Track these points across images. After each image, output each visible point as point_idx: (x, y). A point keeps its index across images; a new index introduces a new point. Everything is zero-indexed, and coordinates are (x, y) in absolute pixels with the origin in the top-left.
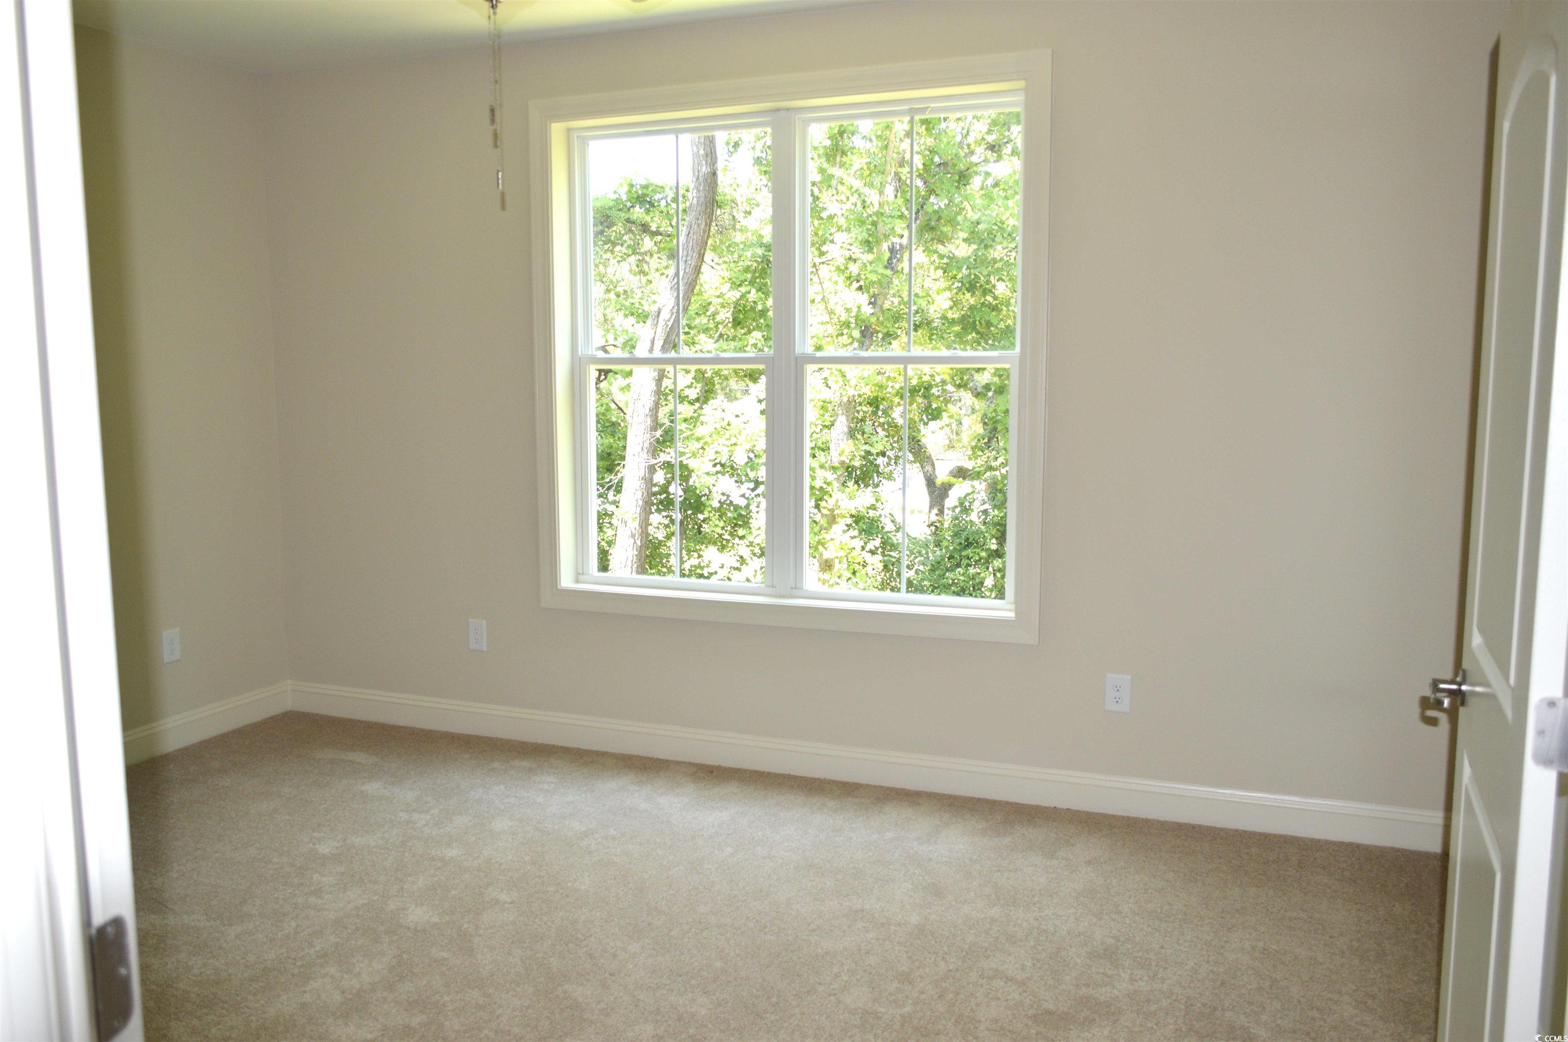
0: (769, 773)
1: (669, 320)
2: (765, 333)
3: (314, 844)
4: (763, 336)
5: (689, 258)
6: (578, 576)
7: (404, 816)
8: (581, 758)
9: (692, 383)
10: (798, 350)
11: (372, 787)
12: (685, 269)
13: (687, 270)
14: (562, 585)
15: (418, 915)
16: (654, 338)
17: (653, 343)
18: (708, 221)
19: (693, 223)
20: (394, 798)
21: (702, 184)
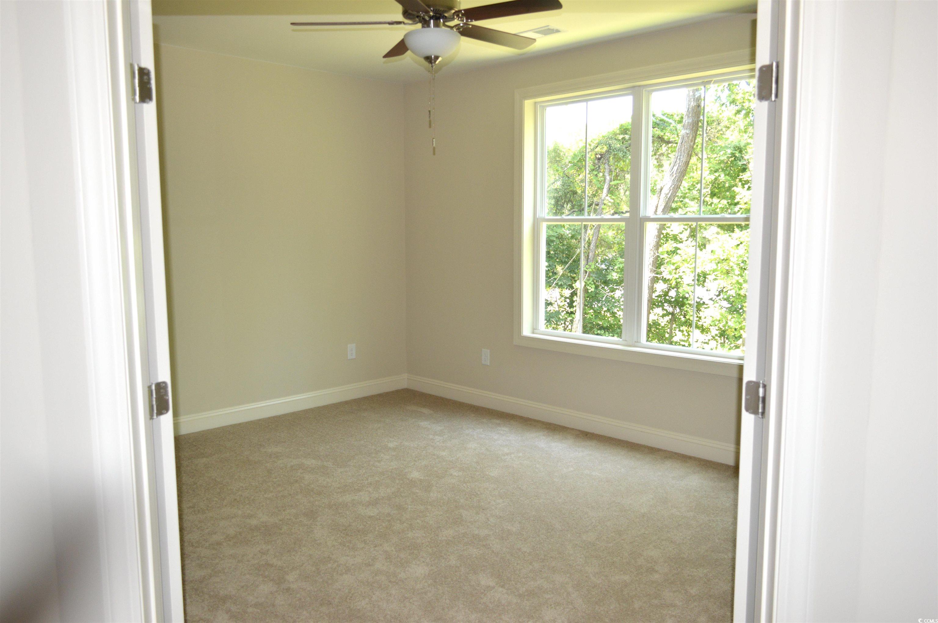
0: (616, 439)
1: (668, 194)
2: (729, 201)
3: (388, 443)
4: (728, 203)
5: (682, 157)
6: (534, 330)
7: (431, 437)
8: (526, 422)
9: (683, 231)
10: (642, 214)
11: (424, 424)
12: (679, 163)
13: (680, 164)
14: (524, 334)
15: (415, 475)
16: (657, 205)
17: (657, 207)
18: (694, 135)
19: (685, 136)
20: (431, 429)
21: (691, 113)
